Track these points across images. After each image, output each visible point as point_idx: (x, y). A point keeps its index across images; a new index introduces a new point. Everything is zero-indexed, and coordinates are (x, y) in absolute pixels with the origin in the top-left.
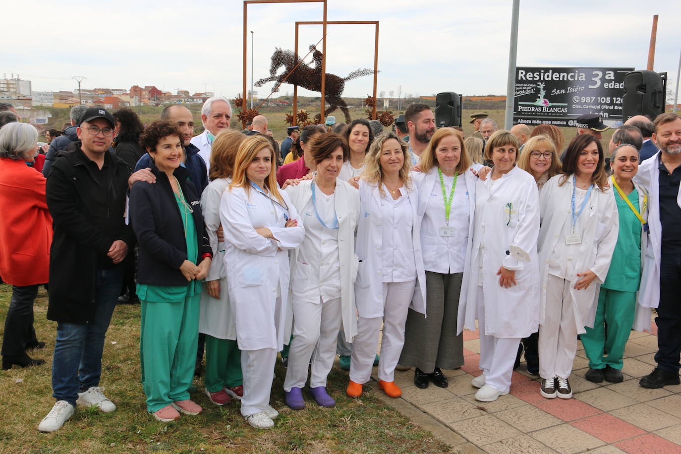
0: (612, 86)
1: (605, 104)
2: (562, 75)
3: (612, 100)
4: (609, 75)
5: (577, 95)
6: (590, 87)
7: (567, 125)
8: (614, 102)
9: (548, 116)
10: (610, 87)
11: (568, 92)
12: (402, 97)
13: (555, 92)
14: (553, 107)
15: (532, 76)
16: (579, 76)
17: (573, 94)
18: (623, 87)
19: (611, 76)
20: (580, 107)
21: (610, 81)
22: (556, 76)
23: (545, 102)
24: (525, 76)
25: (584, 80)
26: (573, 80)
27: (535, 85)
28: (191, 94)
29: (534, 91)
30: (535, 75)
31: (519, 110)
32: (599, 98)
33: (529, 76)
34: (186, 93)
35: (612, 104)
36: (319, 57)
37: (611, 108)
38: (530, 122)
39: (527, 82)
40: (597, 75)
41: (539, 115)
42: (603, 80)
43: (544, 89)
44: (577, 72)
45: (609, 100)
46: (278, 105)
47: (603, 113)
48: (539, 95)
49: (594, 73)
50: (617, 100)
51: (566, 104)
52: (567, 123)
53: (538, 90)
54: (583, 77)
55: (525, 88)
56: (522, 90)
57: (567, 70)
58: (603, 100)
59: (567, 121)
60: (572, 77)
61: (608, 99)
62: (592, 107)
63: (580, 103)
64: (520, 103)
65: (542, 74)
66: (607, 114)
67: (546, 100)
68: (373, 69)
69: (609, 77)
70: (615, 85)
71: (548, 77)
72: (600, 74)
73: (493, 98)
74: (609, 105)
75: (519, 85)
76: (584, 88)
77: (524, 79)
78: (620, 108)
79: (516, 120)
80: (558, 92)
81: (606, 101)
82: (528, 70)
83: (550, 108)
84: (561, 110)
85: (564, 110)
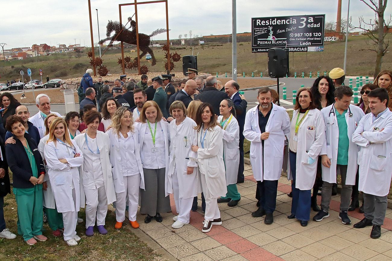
0: (312, 26)
1: (309, 37)
2: (282, 21)
4: (310, 20)
5: (292, 32)
6: (299, 27)
9: (275, 46)
10: (311, 27)
11: (286, 31)
12: (192, 37)
13: (279, 31)
14: (278, 40)
16: (292, 21)
17: (290, 32)
18: (319, 26)
19: (311, 20)
20: (294, 39)
21: (311, 23)
22: (279, 22)
23: (273, 38)
24: (261, 23)
26: (289, 23)
27: (267, 28)
28: (67, 46)
29: (266, 32)
30: (266, 22)
31: (258, 44)
32: (305, 34)
33: (263, 23)
34: (64, 46)
35: (313, 37)
36: (134, 24)
37: (312, 39)
38: (265, 50)
39: (262, 26)
40: (303, 20)
41: (270, 46)
42: (307, 23)
44: (291, 18)
46: (118, 48)
47: (308, 42)
48: (270, 34)
49: (301, 19)
50: (315, 35)
51: (286, 39)
53: (269, 31)
54: (295, 22)
55: (261, 30)
56: (259, 31)
57: (285, 18)
58: (307, 34)
60: (288, 22)
61: (310, 34)
62: (301, 39)
63: (294, 37)
64: (258, 39)
65: (271, 21)
66: (310, 43)
67: (274, 36)
68: (166, 29)
70: (314, 25)
71: (275, 22)
72: (305, 19)
74: (311, 37)
75: (257, 29)
76: (296, 28)
77: (260, 25)
78: (318, 39)
79: (257, 49)
80: (281, 31)
81: (309, 35)
82: (262, 19)
83: (276, 41)
84: (283, 42)
85: (285, 42)
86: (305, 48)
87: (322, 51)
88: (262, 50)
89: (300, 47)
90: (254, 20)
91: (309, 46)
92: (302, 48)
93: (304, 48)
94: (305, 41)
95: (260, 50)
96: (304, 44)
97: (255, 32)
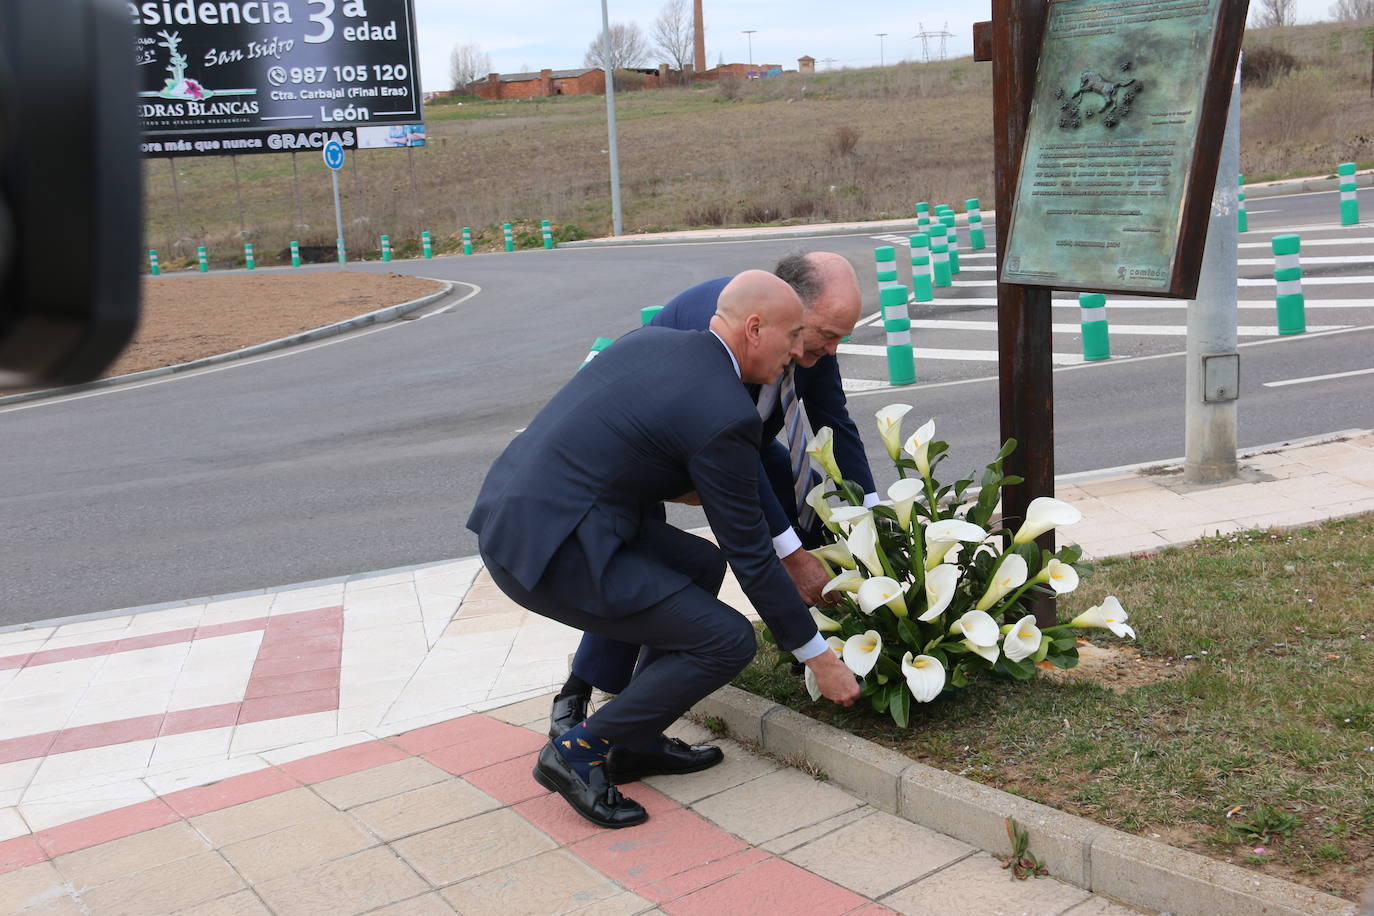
0: (364, 33)
1: (356, 83)
2: (224, 7)
3: (371, 73)
4: (352, 4)
5: (278, 62)
6: (309, 39)
7: (265, 149)
8: (379, 78)
9: (207, 126)
10: (361, 38)
11: (250, 57)
13: (215, 58)
14: (216, 100)
16: (272, 10)
17: (263, 62)
18: (394, 37)
20: (291, 96)
21: (356, 22)
22: (207, 12)
23: (192, 88)
25: (289, 20)
26: (257, 21)
27: (150, 41)
29: (152, 57)
32: (337, 69)
35: (371, 82)
37: (373, 93)
41: (180, 127)
42: (339, 19)
45: (365, 73)
47: (355, 108)
48: (169, 68)
50: (383, 73)
51: (252, 91)
52: (265, 142)
53: (164, 56)
58: (347, 73)
59: (264, 136)
60: (254, 12)
61: (361, 69)
62: (322, 94)
63: (289, 85)
66: (365, 110)
67: (192, 81)
69: (354, 9)
70: (370, 32)
71: (187, 14)
72: (329, 4)
74: (367, 85)
76: (291, 42)
78: (396, 92)
80: (223, 58)
81: (357, 75)
83: (208, 103)
84: (241, 108)
85: (250, 108)
86: (348, 135)
87: (419, 143)
89: (321, 131)
91: (364, 123)
92: (330, 132)
93: (341, 131)
94: (343, 103)
96: (338, 115)
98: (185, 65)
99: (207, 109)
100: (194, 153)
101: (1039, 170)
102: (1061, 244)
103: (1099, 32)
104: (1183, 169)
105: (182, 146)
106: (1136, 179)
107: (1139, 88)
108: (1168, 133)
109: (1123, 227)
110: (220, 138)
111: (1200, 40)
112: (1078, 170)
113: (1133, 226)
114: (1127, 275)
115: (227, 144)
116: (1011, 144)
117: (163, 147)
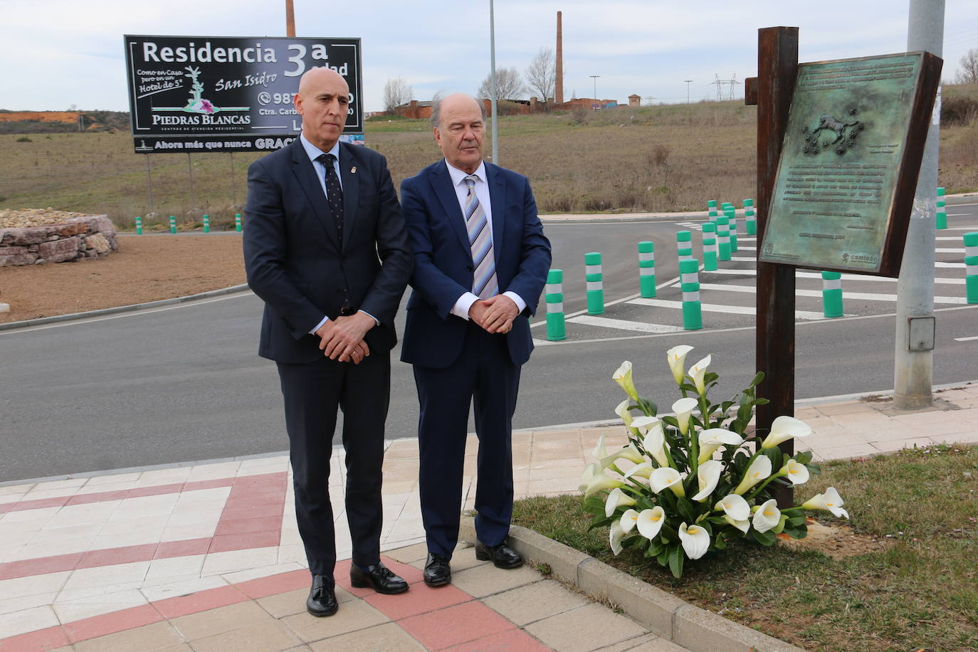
2: (231, 51)
4: (318, 51)
5: (265, 89)
6: (287, 74)
7: (254, 149)
9: (215, 132)
11: (246, 85)
13: (223, 85)
14: (222, 114)
15: (171, 53)
16: (263, 53)
17: (256, 89)
18: (346, 73)
19: (321, 52)
20: (273, 112)
22: (219, 53)
23: (206, 106)
24: (158, 54)
25: (274, 61)
26: (253, 61)
27: (180, 73)
29: (180, 84)
30: (178, 52)
31: (155, 123)
33: (166, 53)
38: (180, 145)
39: (163, 66)
40: (297, 52)
41: (196, 132)
42: (309, 61)
43: (200, 79)
44: (258, 45)
48: (191, 92)
49: (291, 47)
51: (247, 109)
52: (253, 144)
53: (188, 83)
55: (161, 78)
56: (155, 83)
57: (239, 43)
59: (253, 139)
60: (251, 55)
63: (272, 105)
64: (155, 109)
65: (192, 51)
67: (206, 101)
69: (319, 54)
71: (206, 55)
72: (303, 50)
73: (7, 115)
75: (148, 73)
76: (275, 75)
77: (156, 59)
79: (151, 142)
80: (228, 85)
82: (162, 42)
83: (216, 116)
84: (238, 120)
85: (245, 120)
88: (171, 145)
90: (134, 44)
95: (165, 145)
97: (139, 83)
98: (202, 90)
99: (215, 120)
100: (205, 150)
101: (789, 183)
102: (803, 235)
103: (834, 88)
104: (891, 185)
105: (197, 145)
106: (857, 192)
107: (861, 128)
108: (880, 160)
109: (847, 225)
110: (223, 140)
111: (905, 95)
112: (817, 183)
113: (855, 225)
114: (849, 259)
115: (227, 144)
116: (769, 163)
117: (184, 145)
